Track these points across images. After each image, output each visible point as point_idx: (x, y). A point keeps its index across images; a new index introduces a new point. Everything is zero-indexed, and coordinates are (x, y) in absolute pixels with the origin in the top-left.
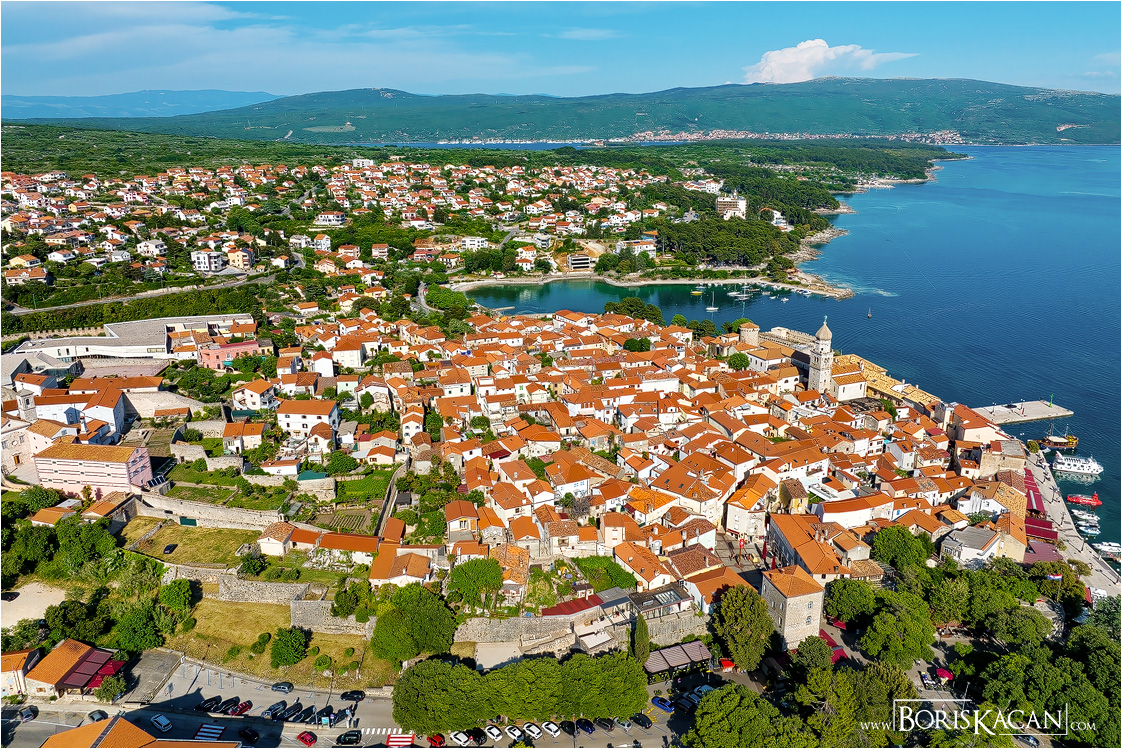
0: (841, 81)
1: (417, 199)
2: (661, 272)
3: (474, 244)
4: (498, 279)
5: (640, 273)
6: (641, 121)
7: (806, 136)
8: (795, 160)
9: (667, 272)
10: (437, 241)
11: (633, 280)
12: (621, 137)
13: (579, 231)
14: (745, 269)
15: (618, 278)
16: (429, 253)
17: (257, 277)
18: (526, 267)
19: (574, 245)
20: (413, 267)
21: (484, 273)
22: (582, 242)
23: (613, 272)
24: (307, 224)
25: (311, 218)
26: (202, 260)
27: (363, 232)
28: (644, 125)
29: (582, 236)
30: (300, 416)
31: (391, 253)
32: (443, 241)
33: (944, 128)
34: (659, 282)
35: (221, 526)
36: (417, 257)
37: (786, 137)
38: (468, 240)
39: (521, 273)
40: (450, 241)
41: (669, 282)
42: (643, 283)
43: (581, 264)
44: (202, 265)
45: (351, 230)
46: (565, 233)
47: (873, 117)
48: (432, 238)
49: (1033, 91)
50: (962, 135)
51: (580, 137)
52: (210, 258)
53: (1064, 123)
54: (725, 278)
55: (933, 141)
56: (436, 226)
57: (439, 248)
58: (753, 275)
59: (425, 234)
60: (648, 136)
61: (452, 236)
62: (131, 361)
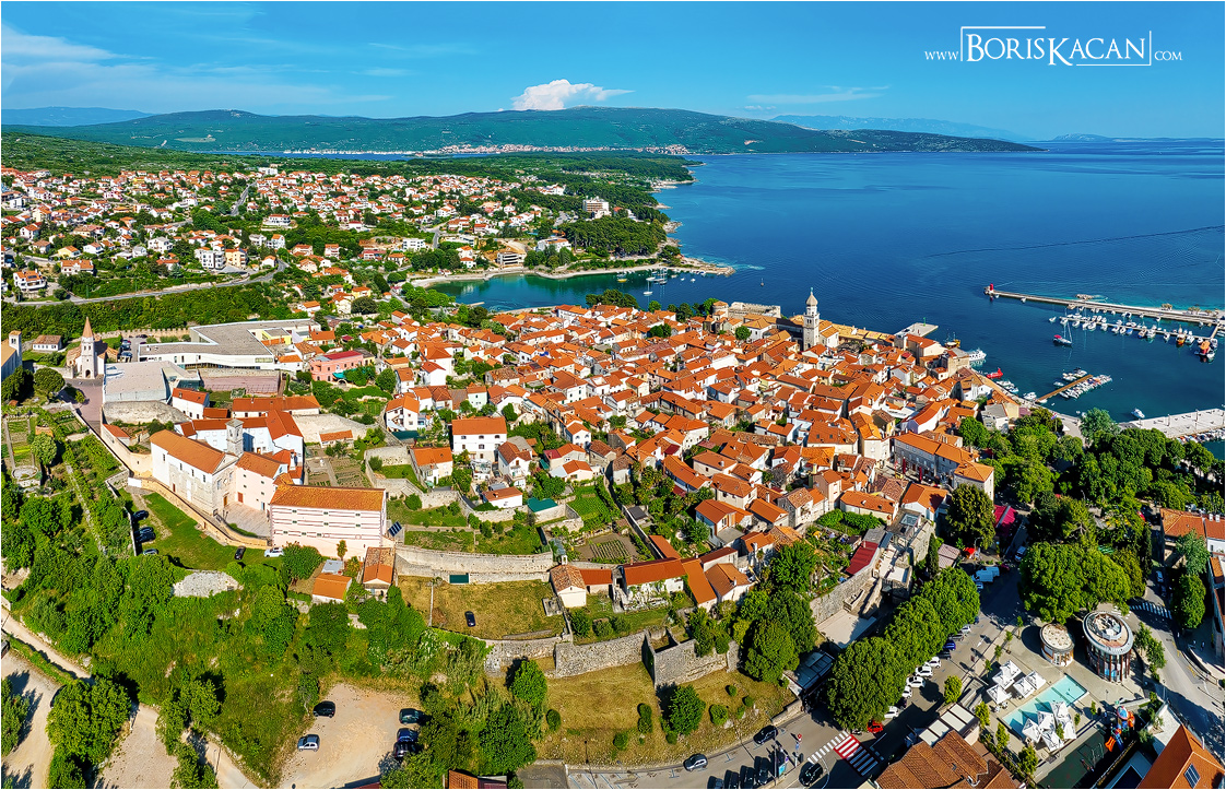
0: (593, 109)
1: (339, 203)
2: (582, 264)
3: (414, 244)
4: (445, 277)
5: (566, 266)
6: (446, 137)
7: (576, 149)
8: (596, 168)
9: (587, 264)
10: (379, 242)
11: (562, 273)
12: (433, 149)
13: (496, 231)
14: (644, 258)
15: (549, 272)
16: (376, 252)
17: (257, 276)
18: (469, 264)
19: (496, 244)
20: (365, 266)
21: (430, 270)
22: (502, 241)
23: (543, 267)
24: (258, 224)
25: (260, 219)
26: (207, 258)
27: (313, 232)
28: (449, 140)
29: (498, 236)
30: (478, 436)
31: (342, 253)
32: (384, 241)
33: (674, 143)
34: (583, 273)
35: (497, 579)
36: (367, 256)
37: (562, 149)
38: (409, 241)
39: (466, 271)
40: (390, 242)
41: (590, 272)
42: (571, 275)
43: (511, 260)
44: (207, 263)
45: (300, 232)
46: (482, 234)
47: (621, 135)
48: (374, 239)
49: (723, 118)
50: (687, 148)
51: (399, 150)
52: (215, 256)
53: (748, 140)
54: (633, 266)
55: (669, 152)
56: (370, 228)
57: (383, 248)
58: (653, 262)
59: (367, 236)
60: (455, 149)
61: (389, 238)
62: (244, 372)
